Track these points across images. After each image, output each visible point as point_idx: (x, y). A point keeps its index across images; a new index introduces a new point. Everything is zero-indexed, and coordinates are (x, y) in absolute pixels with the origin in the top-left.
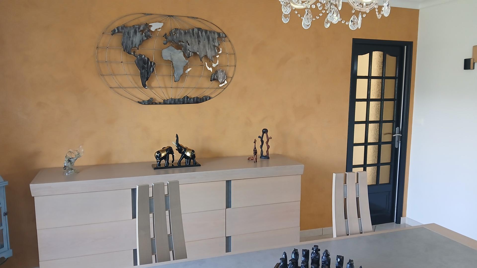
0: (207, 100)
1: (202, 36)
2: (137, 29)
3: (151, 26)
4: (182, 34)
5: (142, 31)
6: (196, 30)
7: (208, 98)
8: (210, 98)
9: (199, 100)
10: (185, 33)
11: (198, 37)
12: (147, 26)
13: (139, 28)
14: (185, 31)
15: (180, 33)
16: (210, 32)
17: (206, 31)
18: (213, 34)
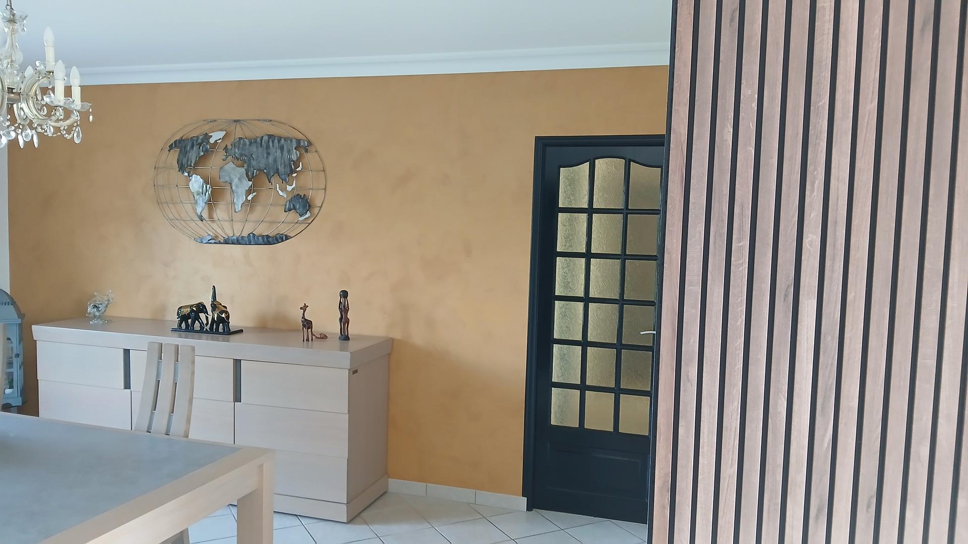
0: (283, 241)
1: (273, 146)
2: (195, 142)
3: (211, 136)
4: (246, 144)
5: (200, 144)
6: (266, 138)
7: (284, 238)
8: (287, 238)
9: (270, 240)
10: (251, 143)
11: (268, 147)
12: (207, 137)
13: (197, 140)
14: (251, 141)
15: (245, 144)
16: (286, 139)
17: (280, 139)
18: (289, 142)
